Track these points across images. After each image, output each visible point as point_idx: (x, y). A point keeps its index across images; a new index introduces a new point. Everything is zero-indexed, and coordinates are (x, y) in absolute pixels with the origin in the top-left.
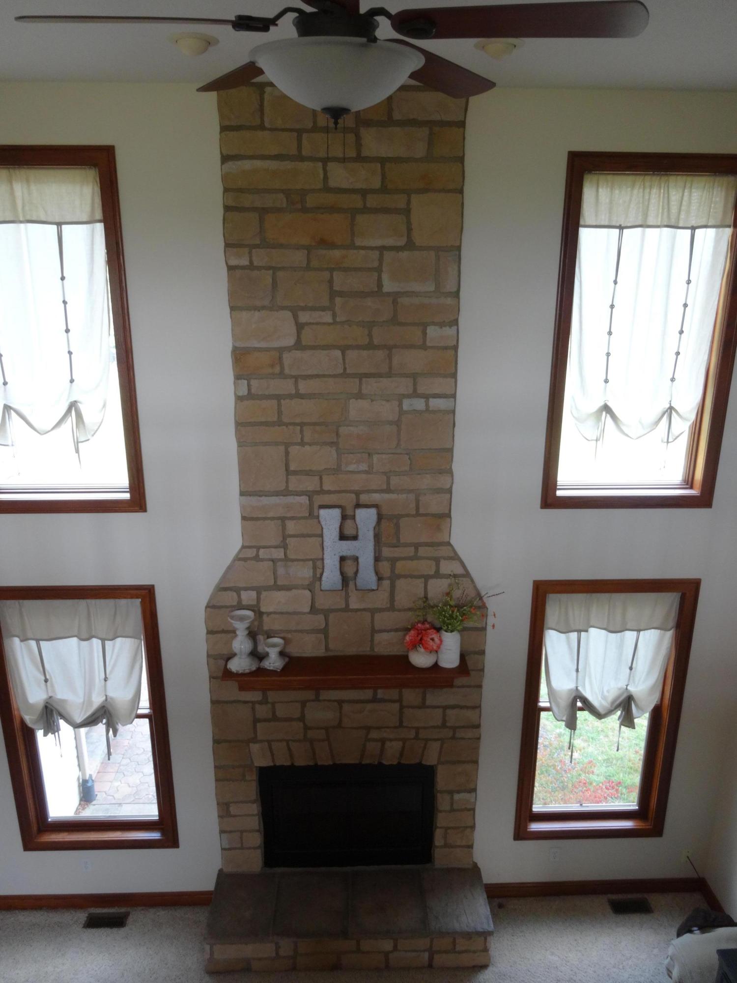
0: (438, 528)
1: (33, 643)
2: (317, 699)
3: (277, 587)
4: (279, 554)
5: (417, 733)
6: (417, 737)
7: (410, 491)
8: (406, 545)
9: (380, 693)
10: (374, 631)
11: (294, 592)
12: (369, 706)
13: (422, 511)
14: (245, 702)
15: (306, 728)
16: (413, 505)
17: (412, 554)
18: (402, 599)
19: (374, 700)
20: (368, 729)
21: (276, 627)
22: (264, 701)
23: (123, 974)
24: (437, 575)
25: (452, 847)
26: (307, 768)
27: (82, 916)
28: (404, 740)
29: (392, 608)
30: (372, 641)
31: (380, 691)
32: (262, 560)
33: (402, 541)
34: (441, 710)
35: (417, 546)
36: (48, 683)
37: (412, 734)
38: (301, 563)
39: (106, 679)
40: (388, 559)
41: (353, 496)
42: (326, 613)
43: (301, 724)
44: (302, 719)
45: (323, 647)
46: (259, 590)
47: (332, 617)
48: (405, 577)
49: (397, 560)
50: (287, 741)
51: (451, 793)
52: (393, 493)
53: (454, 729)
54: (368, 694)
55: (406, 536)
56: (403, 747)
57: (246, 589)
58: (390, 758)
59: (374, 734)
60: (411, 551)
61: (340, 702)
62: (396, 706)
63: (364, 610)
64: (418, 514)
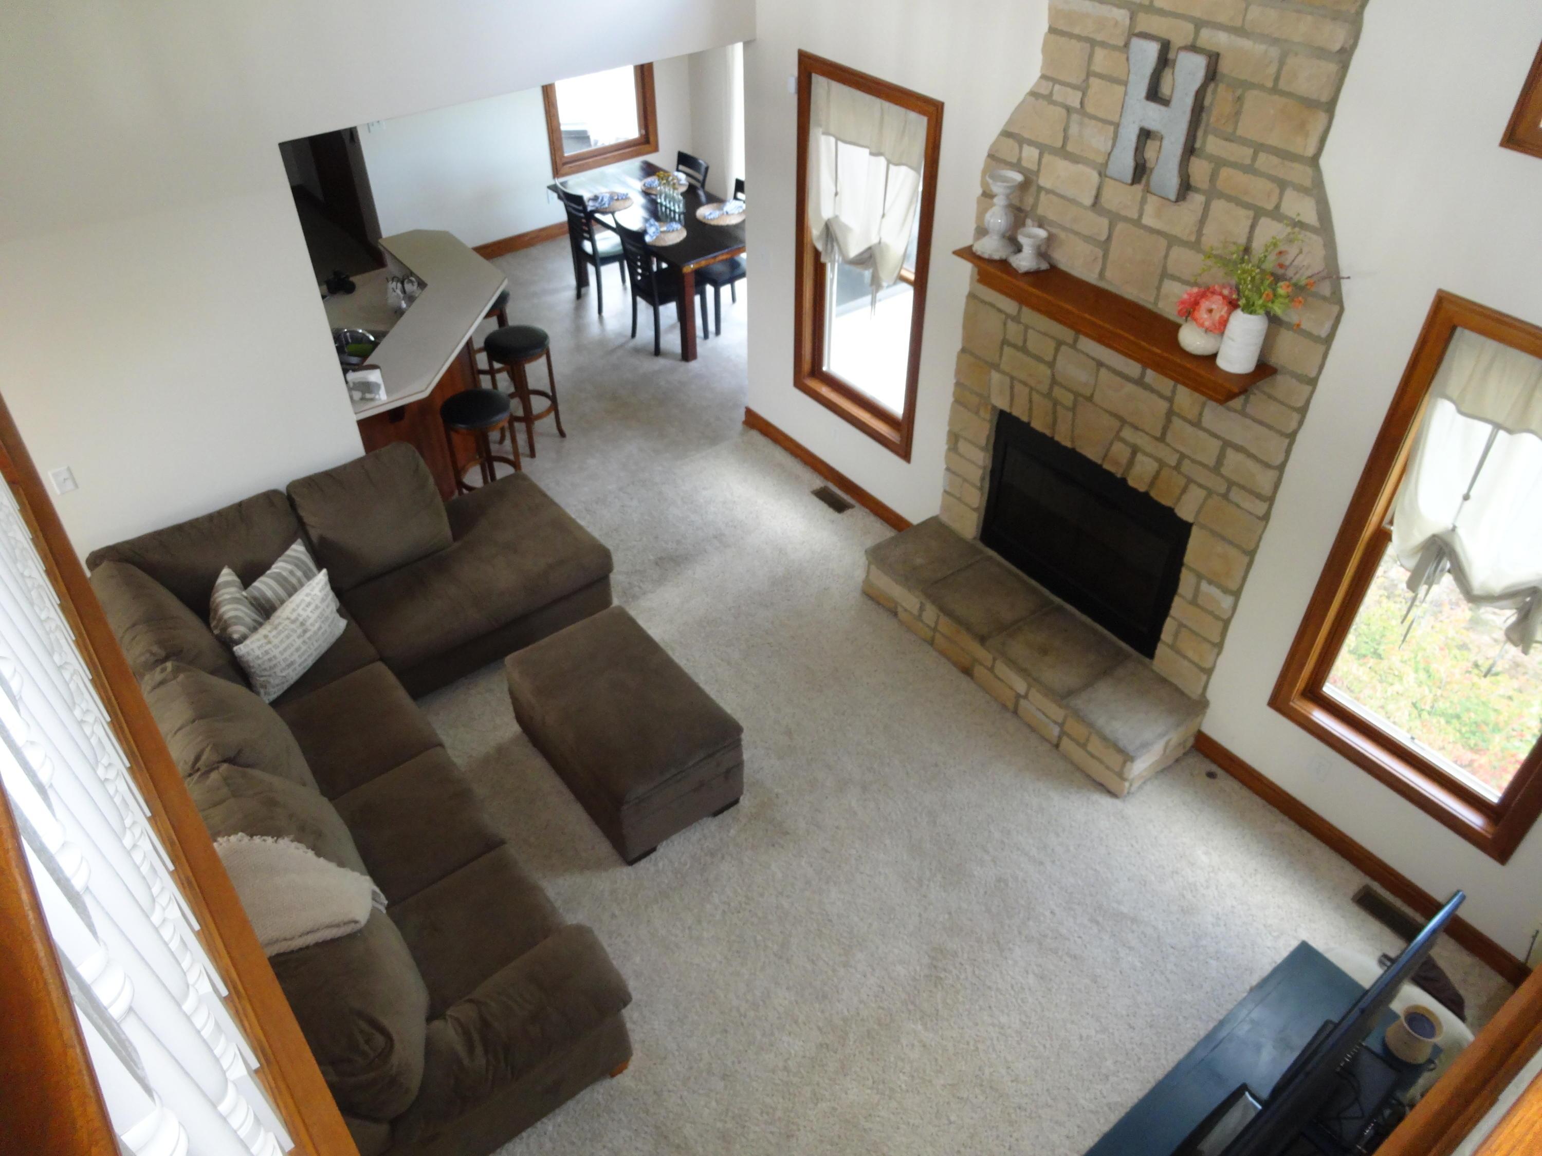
0: (1302, 128)
1: (832, 140)
2: (1073, 346)
3: (1063, 152)
4: (1074, 99)
5: (1179, 463)
6: (1177, 468)
7: (1275, 41)
8: (1244, 142)
9: (1151, 376)
10: (1165, 275)
11: (1081, 168)
12: (1130, 388)
13: (1282, 85)
14: (1000, 311)
15: (1054, 382)
16: (1272, 70)
17: (1248, 161)
18: (1211, 237)
19: (1139, 382)
20: (1123, 421)
21: (1051, 215)
22: (1016, 319)
23: (804, 542)
24: (1276, 214)
25: (1179, 652)
26: (1042, 436)
27: (818, 483)
28: (1162, 464)
29: (1196, 245)
30: (1159, 288)
31: (1150, 373)
32: (1055, 103)
33: (1239, 132)
34: (1220, 443)
35: (1259, 148)
36: (838, 197)
37: (1172, 460)
38: (1100, 124)
39: (883, 216)
40: (1211, 158)
41: (1190, 27)
42: (1114, 218)
43: (1049, 372)
44: (1051, 364)
45: (1097, 270)
46: (1043, 149)
47: (1120, 227)
48: (1229, 198)
49: (1224, 165)
50: (1032, 389)
51: (1200, 577)
52: (1248, 38)
53: (1231, 484)
54: (1133, 368)
55: (1248, 127)
56: (1158, 473)
57: (1031, 143)
58: (1138, 479)
59: (1127, 433)
60: (1243, 154)
61: (1100, 364)
62: (1164, 405)
63: (1159, 232)
64: (1275, 90)
